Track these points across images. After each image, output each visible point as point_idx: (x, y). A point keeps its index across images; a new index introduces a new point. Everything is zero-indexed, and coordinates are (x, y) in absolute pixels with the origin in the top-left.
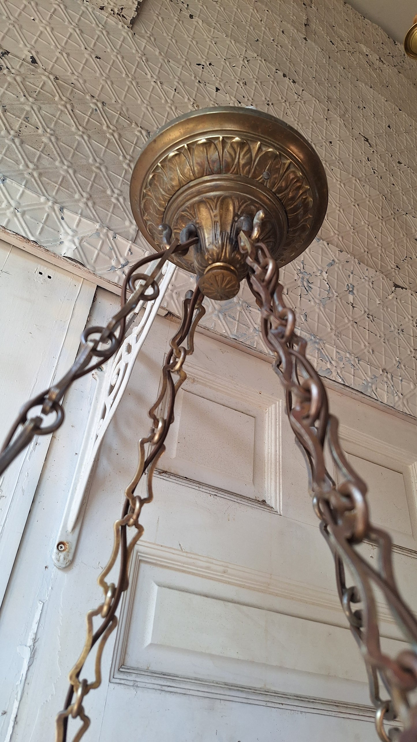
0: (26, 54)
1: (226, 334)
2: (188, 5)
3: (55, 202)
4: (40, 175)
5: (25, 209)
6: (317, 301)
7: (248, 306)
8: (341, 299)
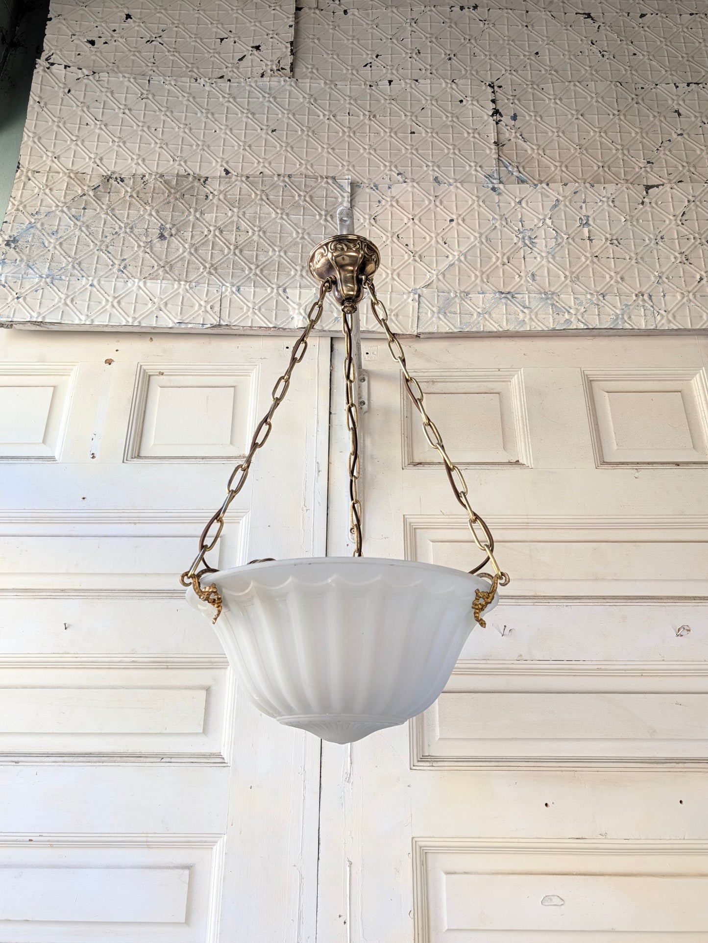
0: (220, 170)
1: (451, 331)
3: (278, 287)
4: (262, 270)
5: (260, 304)
6: (544, 255)
7: (467, 294)
8: (573, 239)
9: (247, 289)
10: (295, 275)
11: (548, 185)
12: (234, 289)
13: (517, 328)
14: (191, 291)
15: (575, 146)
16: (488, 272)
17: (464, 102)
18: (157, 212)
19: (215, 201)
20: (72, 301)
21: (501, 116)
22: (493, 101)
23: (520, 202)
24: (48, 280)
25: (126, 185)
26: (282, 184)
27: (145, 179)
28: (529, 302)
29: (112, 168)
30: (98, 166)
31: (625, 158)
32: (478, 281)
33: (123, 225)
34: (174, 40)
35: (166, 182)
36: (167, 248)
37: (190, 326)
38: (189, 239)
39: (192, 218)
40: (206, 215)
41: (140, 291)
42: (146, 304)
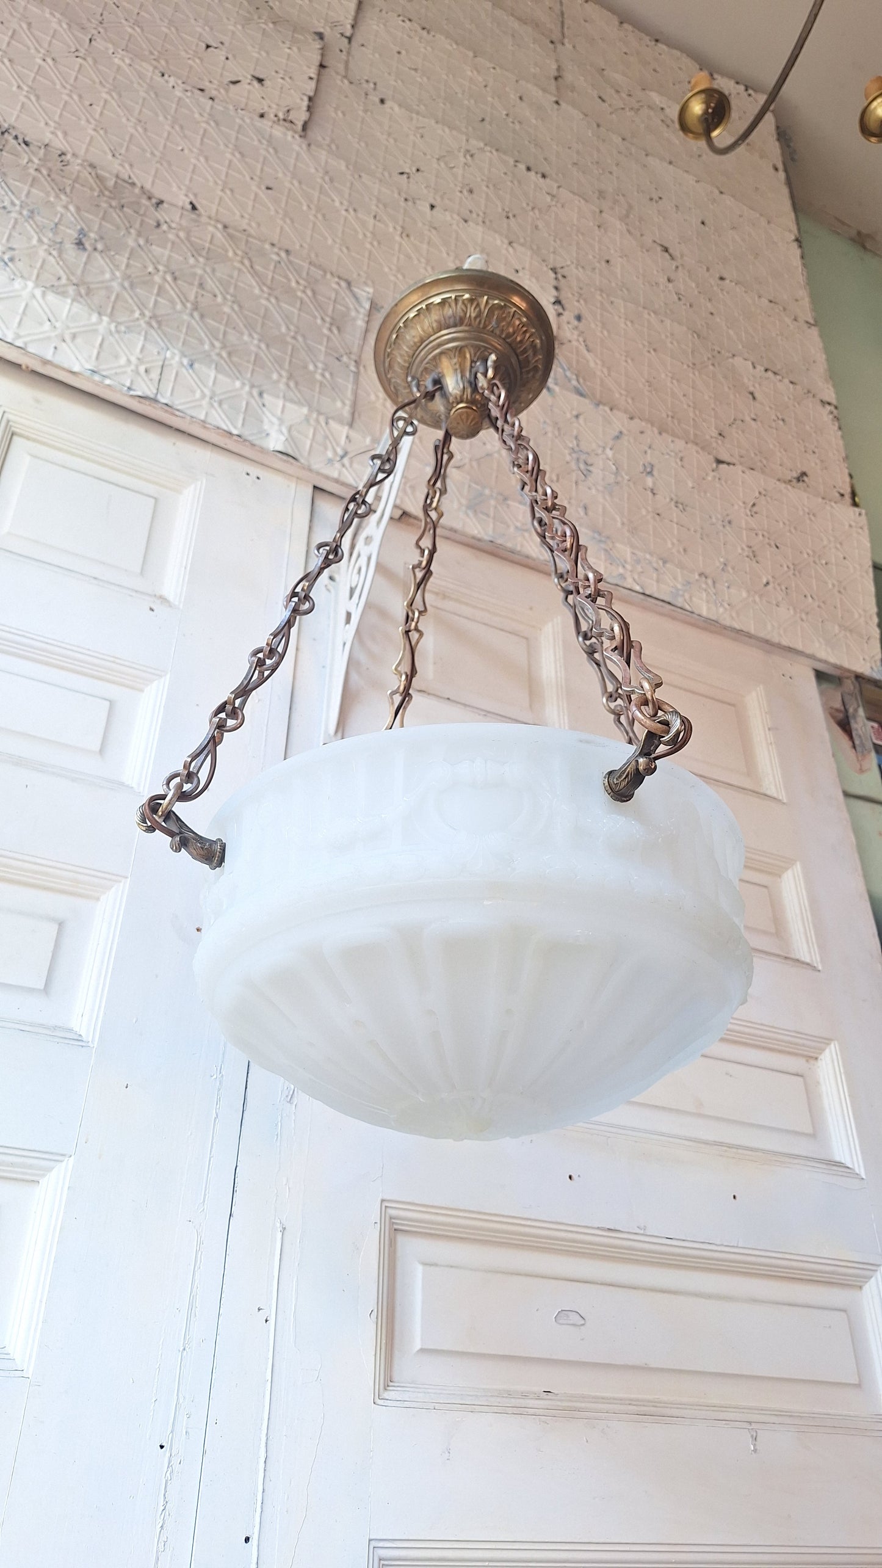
0: (183, 201)
1: (479, 535)
2: (375, 84)
3: (252, 386)
4: (230, 354)
5: (221, 397)
6: (600, 488)
8: (635, 485)
9: (204, 369)
10: (278, 381)
11: (611, 409)
12: (185, 361)
14: (117, 336)
15: (643, 380)
17: (521, 274)
18: (78, 209)
19: (171, 236)
21: (563, 309)
22: (556, 288)
23: (577, 417)
25: (32, 152)
26: (274, 257)
27: (63, 157)
29: (12, 120)
31: (696, 419)
33: (17, 202)
34: (136, 11)
35: (98, 176)
36: (86, 264)
37: (108, 382)
38: (123, 267)
39: (131, 242)
40: (154, 247)
41: (34, 302)
42: (41, 324)
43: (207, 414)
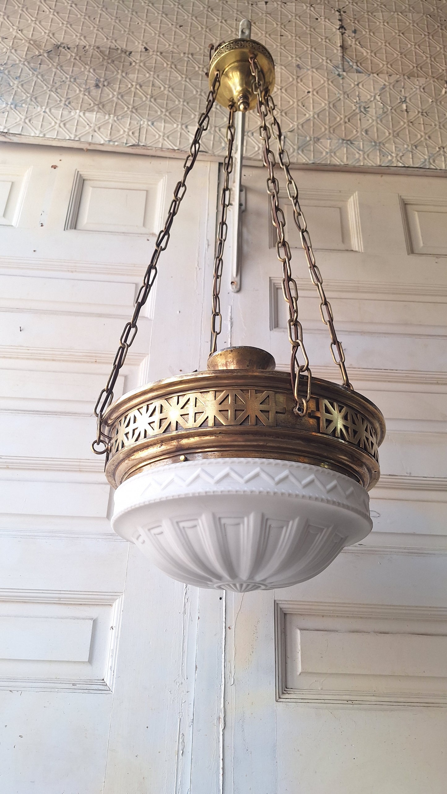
0: (141, 48)
1: (306, 162)
3: (182, 124)
4: (170, 113)
5: (168, 134)
6: (374, 118)
7: (318, 139)
8: (395, 110)
9: (159, 124)
10: (194, 118)
11: (378, 75)
12: (150, 123)
13: (354, 163)
14: (118, 122)
15: (397, 52)
16: (334, 127)
17: (319, 20)
18: (94, 70)
19: (137, 67)
20: (30, 121)
21: (345, 30)
22: (340, 20)
23: (358, 85)
24: (13, 106)
25: (72, 52)
26: (186, 59)
27: (85, 49)
28: (363, 147)
29: (61, 40)
30: (51, 38)
31: (432, 63)
32: (327, 132)
33: (68, 77)
35: (100, 51)
36: (101, 93)
37: (116, 144)
38: (117, 89)
39: (119, 76)
40: (130, 75)
41: (81, 118)
42: (85, 127)
43: (162, 144)
